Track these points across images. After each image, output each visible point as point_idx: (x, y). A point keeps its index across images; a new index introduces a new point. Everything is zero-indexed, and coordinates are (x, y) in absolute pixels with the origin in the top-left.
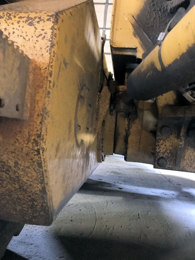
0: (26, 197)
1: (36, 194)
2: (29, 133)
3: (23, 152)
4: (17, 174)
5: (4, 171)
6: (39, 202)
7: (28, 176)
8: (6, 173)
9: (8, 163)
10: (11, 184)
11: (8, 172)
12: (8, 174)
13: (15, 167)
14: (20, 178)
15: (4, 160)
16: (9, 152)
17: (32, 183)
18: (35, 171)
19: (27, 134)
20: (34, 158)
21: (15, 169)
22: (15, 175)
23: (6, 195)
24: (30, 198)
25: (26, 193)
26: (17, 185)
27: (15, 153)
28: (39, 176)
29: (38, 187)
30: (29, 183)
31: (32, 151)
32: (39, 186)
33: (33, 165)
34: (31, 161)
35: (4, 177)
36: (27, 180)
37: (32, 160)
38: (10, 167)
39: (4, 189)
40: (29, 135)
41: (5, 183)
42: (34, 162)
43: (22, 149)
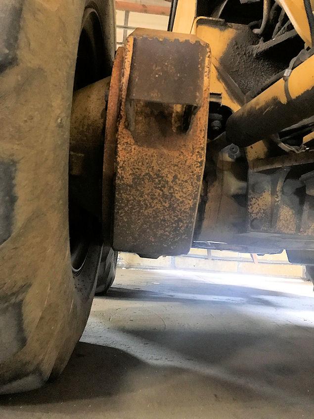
0: (173, 217)
1: (185, 212)
2: (193, 146)
3: (186, 164)
4: (172, 189)
5: (159, 187)
6: (185, 221)
7: (182, 191)
8: (161, 190)
9: (166, 178)
10: (161, 202)
11: (163, 189)
12: (162, 191)
13: (172, 182)
14: (173, 194)
15: (164, 175)
16: (172, 165)
17: (184, 199)
18: (192, 185)
19: (191, 147)
20: (195, 170)
21: (171, 184)
22: (170, 191)
23: (150, 217)
24: (176, 219)
25: (174, 212)
26: (167, 203)
27: (177, 166)
28: (195, 191)
29: (189, 204)
30: (181, 200)
31: (196, 163)
32: (190, 202)
33: (192, 178)
34: (191, 174)
35: (157, 194)
36: (180, 197)
37: (192, 172)
38: (167, 182)
39: (152, 209)
40: (193, 149)
41: (155, 201)
42: (194, 175)
43: (186, 161)
